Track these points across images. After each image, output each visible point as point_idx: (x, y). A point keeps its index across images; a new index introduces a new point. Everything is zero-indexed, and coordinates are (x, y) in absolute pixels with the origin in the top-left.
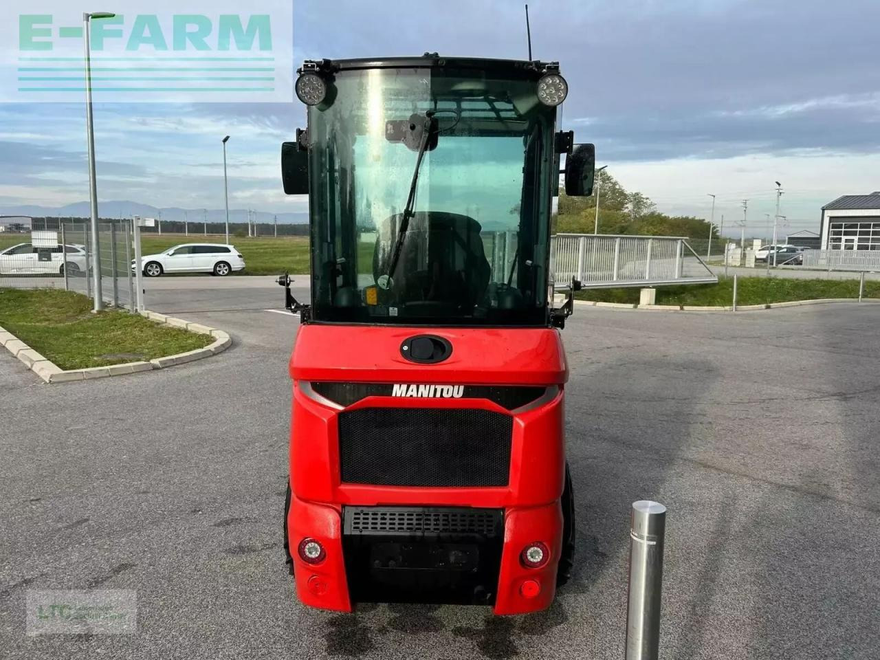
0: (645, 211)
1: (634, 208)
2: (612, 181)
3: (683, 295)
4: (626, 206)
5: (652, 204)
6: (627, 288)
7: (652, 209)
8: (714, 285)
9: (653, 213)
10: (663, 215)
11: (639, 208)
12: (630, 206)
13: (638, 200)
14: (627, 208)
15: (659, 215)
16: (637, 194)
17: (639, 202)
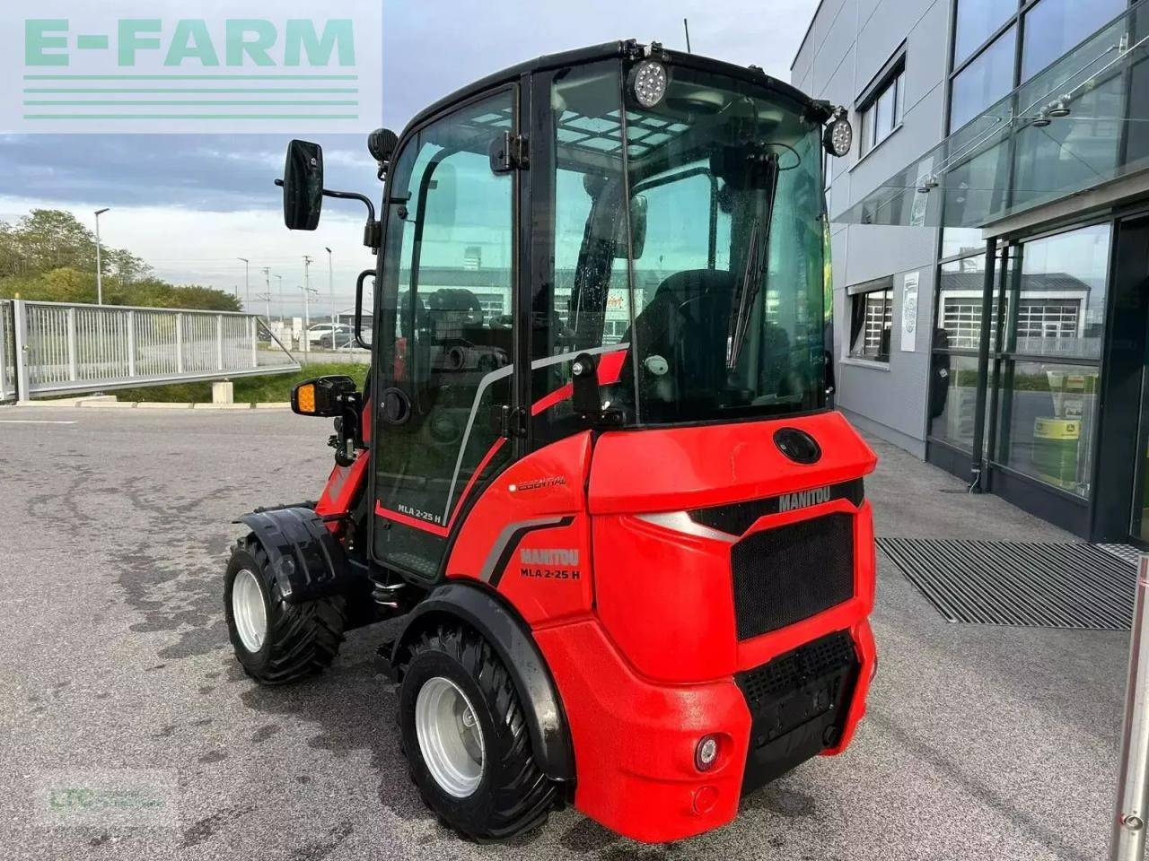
0: (138, 277)
1: (121, 271)
2: (83, 230)
3: (262, 389)
4: (108, 268)
5: (147, 268)
6: (188, 383)
7: (148, 274)
8: (295, 374)
9: (149, 280)
10: (164, 283)
11: (128, 272)
12: (114, 270)
13: (125, 261)
14: (109, 271)
15: (158, 283)
16: (123, 252)
17: (127, 263)
